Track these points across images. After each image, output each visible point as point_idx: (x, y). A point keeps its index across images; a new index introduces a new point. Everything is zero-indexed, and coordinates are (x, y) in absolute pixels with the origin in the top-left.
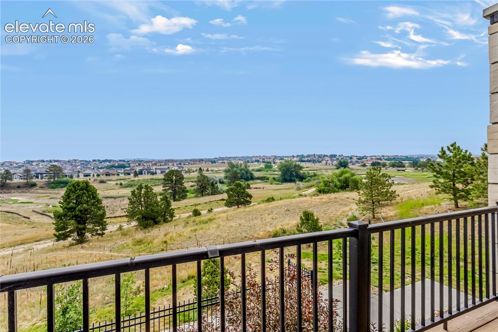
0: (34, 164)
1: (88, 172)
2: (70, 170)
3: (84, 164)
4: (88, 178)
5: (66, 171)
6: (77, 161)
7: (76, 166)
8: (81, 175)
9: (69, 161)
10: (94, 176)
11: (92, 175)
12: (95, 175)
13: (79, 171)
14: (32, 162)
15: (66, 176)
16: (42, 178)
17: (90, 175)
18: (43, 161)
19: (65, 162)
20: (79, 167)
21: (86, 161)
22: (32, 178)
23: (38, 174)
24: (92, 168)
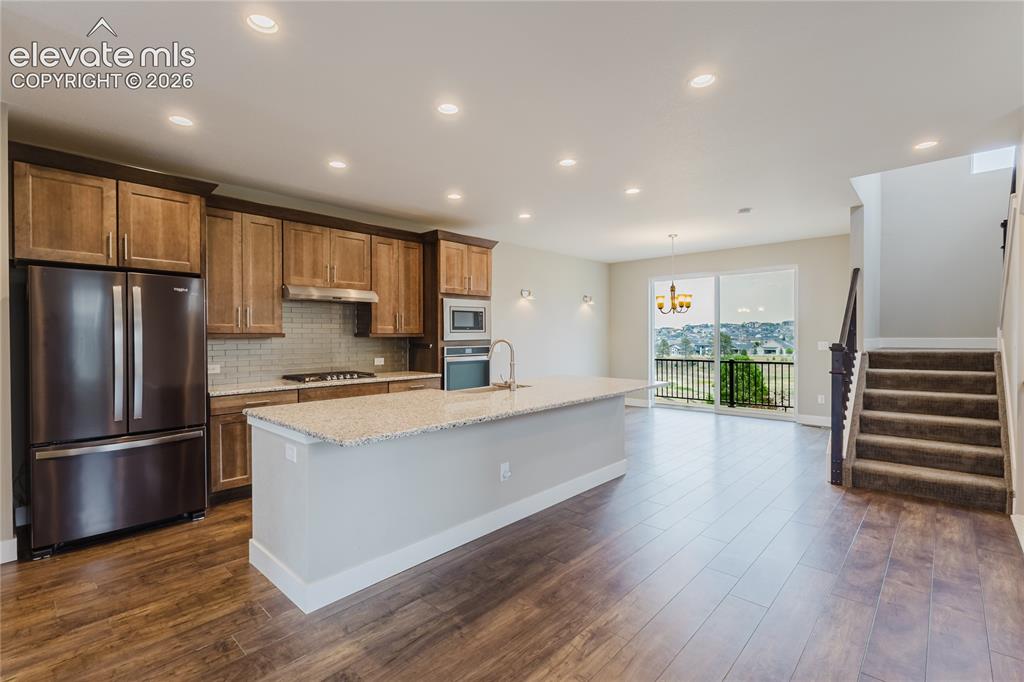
0: (695, 330)
1: (771, 344)
2: (743, 341)
3: (767, 330)
4: (772, 355)
5: (737, 343)
6: (756, 326)
7: (754, 334)
8: (760, 350)
9: (743, 326)
10: (781, 352)
11: (778, 351)
12: (784, 351)
13: (757, 344)
14: (693, 328)
15: (737, 351)
16: (704, 353)
17: (774, 351)
18: (707, 326)
19: (737, 327)
20: (758, 336)
21: (772, 325)
22: (691, 352)
23: (698, 347)
24: (781, 337)
